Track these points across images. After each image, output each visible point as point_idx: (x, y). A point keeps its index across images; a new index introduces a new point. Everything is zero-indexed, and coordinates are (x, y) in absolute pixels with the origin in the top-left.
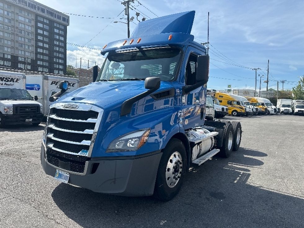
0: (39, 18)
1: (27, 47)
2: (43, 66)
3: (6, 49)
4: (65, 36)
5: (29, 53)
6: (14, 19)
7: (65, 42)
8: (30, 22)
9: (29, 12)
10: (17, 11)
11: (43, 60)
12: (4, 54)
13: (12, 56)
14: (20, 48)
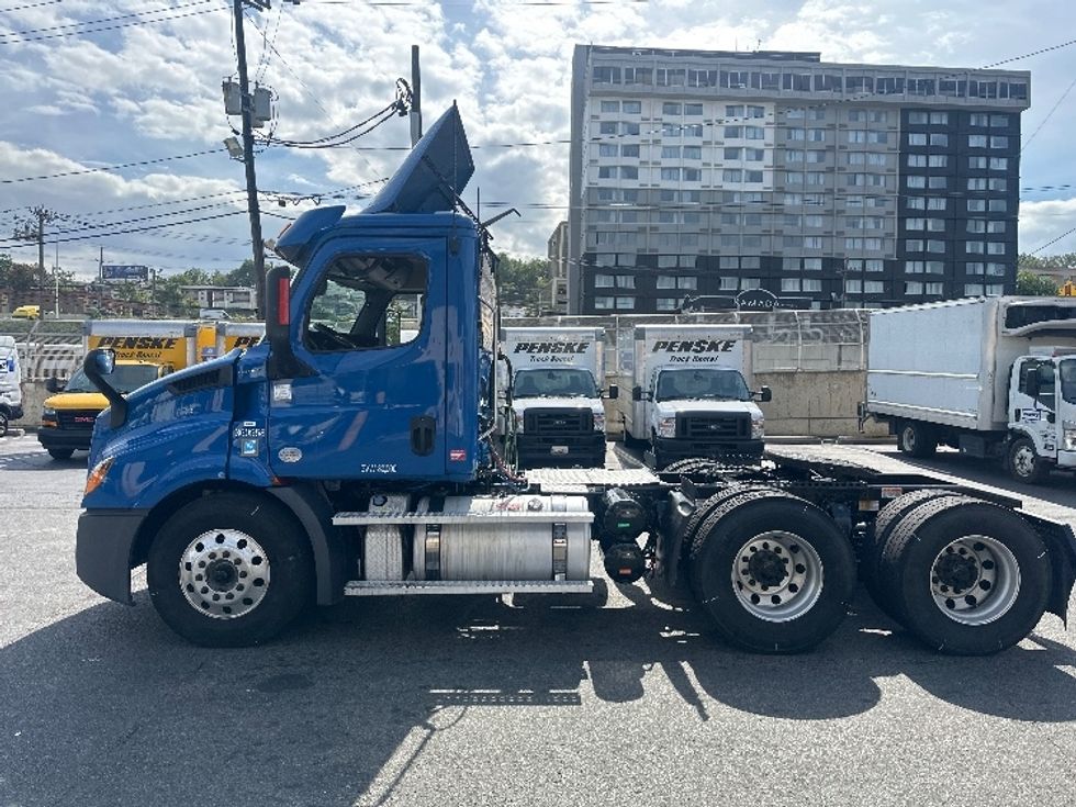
0: (913, 119)
1: (871, 225)
2: (923, 278)
3: (809, 243)
4: (1013, 153)
5: (879, 241)
6: (834, 147)
7: (1012, 176)
8: (883, 140)
9: (880, 108)
10: (844, 118)
11: (923, 257)
12: (802, 259)
13: (824, 260)
14: (849, 231)
